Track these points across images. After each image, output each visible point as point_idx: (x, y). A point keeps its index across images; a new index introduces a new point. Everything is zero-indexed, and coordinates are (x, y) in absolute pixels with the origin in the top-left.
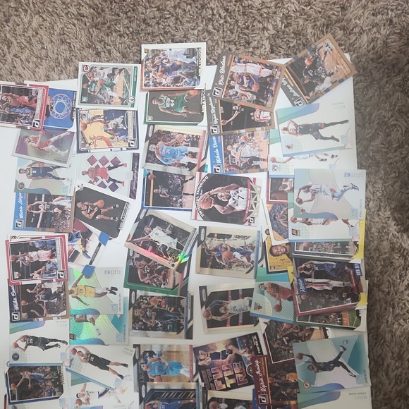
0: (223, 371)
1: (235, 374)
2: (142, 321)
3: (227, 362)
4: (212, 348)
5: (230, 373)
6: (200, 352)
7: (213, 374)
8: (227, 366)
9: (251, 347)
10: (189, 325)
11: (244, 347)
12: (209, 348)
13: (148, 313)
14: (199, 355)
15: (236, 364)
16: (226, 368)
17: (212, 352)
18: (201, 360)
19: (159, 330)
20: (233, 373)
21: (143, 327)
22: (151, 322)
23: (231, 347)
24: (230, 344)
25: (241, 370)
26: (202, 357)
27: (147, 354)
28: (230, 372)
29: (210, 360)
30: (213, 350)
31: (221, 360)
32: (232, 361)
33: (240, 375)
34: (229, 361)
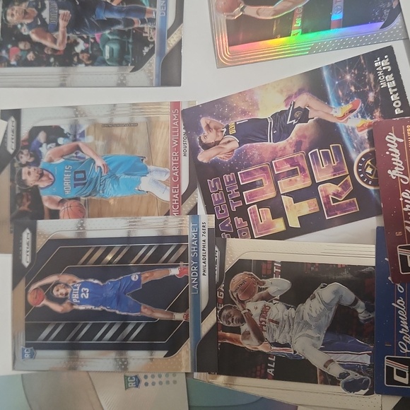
0: (277, 178)
1: (315, 185)
2: (28, 38)
3: (290, 150)
4: (243, 106)
5: (300, 183)
6: (203, 122)
7: (242, 189)
8: (292, 162)
9: (371, 96)
10: (172, 41)
11: (348, 98)
12: (232, 109)
13: (45, 14)
14: (199, 130)
15: (320, 152)
16: (287, 168)
17: (241, 119)
18: (207, 147)
19: (80, 62)
20: (308, 183)
21: (30, 56)
22: (55, 41)
23: (303, 101)
24: (300, 92)
25: (336, 170)
26: (210, 138)
27: (42, 137)
28: (299, 178)
29: (235, 144)
30: (244, 113)
31: (269, 144)
32: (306, 145)
33: (332, 189)
34: (298, 146)
